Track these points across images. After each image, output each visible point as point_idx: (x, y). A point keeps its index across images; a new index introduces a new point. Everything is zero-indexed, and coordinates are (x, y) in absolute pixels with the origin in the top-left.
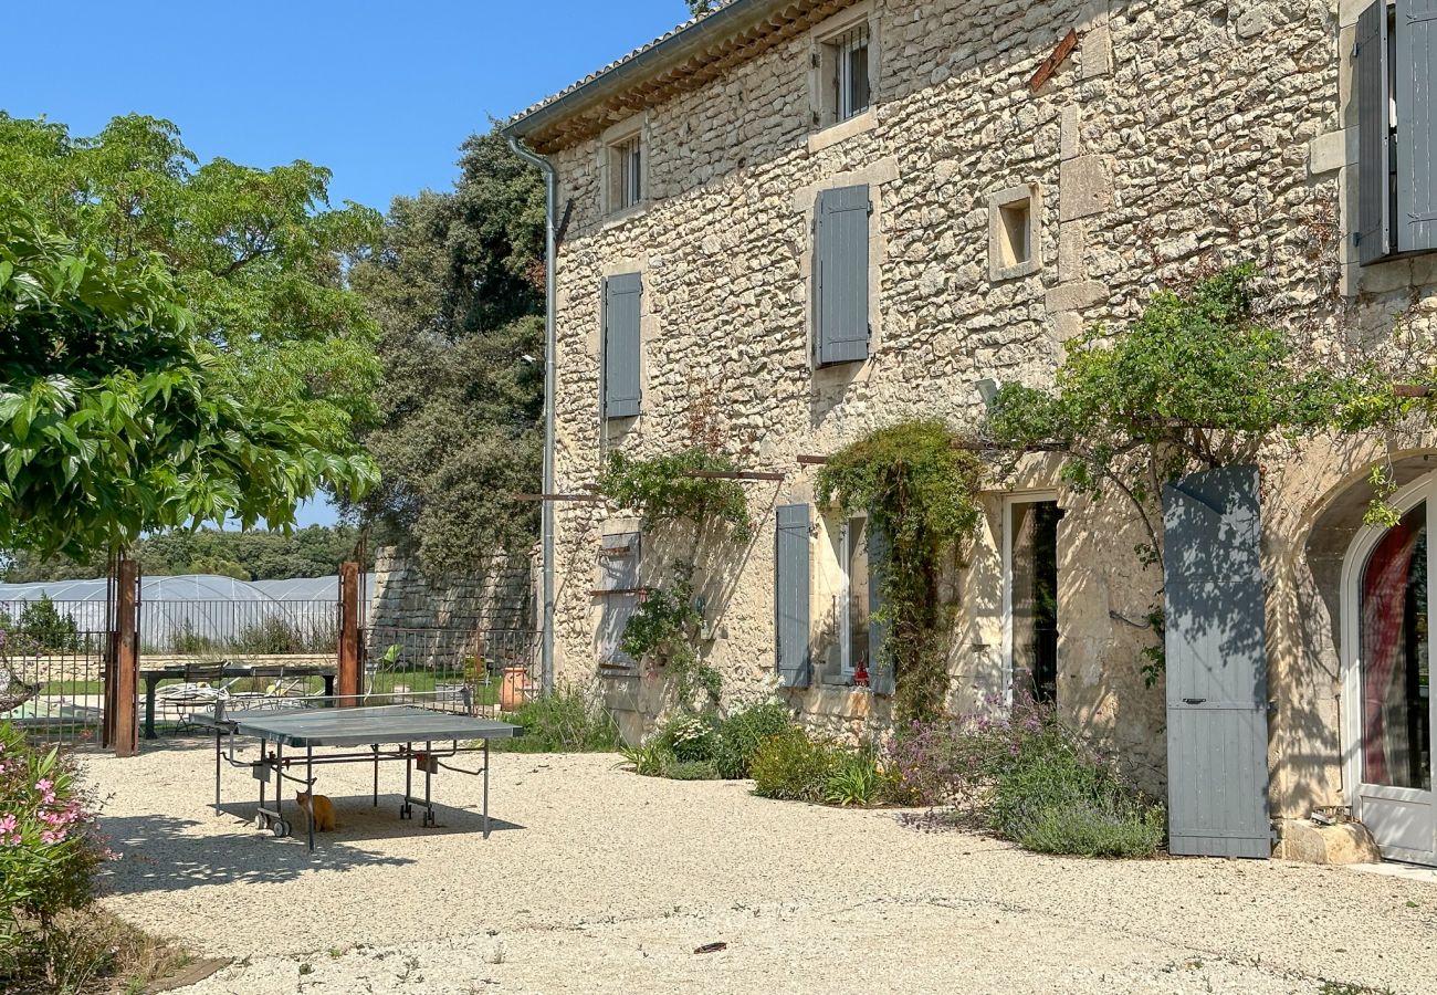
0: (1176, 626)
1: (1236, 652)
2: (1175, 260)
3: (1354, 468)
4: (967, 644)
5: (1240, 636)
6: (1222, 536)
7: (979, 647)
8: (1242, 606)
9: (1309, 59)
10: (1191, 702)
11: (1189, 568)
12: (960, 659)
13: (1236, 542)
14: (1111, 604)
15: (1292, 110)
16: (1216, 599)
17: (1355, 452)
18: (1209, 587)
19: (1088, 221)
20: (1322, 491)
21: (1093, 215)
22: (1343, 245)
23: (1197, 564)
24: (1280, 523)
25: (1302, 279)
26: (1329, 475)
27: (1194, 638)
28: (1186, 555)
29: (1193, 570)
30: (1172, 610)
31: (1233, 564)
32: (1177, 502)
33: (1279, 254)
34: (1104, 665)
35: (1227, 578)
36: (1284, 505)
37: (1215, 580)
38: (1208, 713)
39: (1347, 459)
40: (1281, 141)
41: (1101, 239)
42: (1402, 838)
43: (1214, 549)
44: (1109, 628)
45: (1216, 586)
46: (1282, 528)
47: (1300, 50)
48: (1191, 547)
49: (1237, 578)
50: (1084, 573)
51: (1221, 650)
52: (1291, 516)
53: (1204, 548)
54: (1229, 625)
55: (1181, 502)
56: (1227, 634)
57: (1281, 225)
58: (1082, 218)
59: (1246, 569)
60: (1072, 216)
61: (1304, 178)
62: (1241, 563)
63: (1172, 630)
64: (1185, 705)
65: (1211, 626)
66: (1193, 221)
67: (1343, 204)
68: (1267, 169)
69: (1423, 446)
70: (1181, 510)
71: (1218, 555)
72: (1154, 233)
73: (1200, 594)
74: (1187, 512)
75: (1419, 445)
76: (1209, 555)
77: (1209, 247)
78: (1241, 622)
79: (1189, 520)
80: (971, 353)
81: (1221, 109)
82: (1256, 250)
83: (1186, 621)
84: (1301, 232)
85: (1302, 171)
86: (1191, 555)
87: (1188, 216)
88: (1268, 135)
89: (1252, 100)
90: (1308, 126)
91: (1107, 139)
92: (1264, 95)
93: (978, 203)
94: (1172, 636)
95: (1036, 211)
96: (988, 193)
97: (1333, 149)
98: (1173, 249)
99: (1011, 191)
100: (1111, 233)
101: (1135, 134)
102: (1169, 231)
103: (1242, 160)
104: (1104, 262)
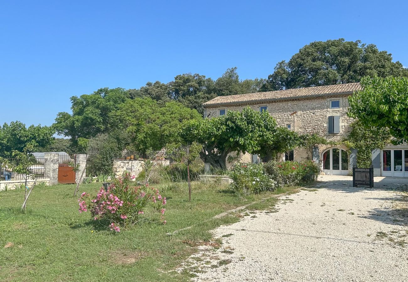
14: (301, 157)
18: (316, 155)
21: (299, 126)
22: (327, 132)
33: (320, 132)
36: (320, 150)
41: (299, 128)
44: (301, 159)
47: (322, 118)
50: (297, 154)
57: (320, 130)
58: (297, 126)
62: (318, 153)
65: (316, 158)
67: (327, 129)
68: (319, 125)
74: (315, 150)
76: (316, 153)
77: (312, 130)
78: (318, 157)
81: (314, 120)
82: (318, 131)
83: (314, 157)
84: (322, 130)
85: (322, 126)
86: (314, 153)
87: (310, 128)
88: (319, 123)
89: (317, 120)
90: (323, 123)
91: (300, 121)
92: (318, 120)
93: (283, 123)
94: (314, 159)
95: (291, 125)
96: (285, 123)
97: (325, 125)
98: (308, 130)
99: (288, 123)
100: (301, 128)
101: (304, 121)
102: (308, 129)
103: (316, 124)
104: (300, 130)
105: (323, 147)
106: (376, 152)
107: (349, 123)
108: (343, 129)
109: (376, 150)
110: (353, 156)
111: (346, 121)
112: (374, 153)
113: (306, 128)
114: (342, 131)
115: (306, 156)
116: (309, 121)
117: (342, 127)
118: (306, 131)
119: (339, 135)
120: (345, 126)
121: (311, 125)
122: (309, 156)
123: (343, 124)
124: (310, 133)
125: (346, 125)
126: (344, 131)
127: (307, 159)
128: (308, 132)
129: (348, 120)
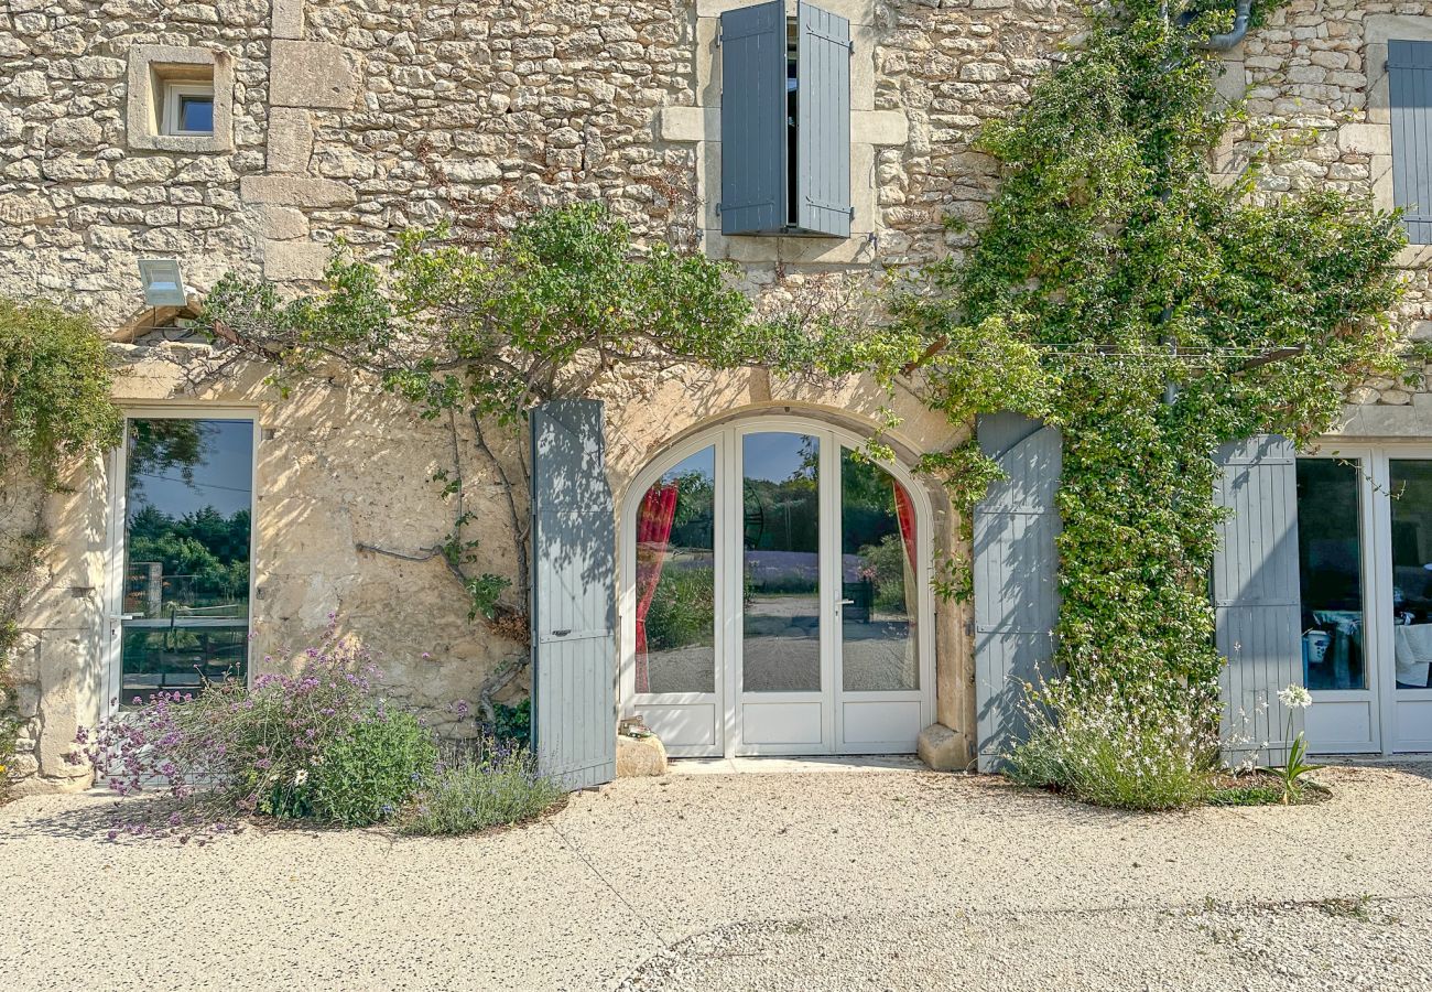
0: (547, 555)
1: (594, 579)
2: (465, 182)
3: (711, 413)
4: (62, 586)
5: (597, 565)
6: (584, 466)
7: (81, 591)
8: (598, 534)
9: (653, 32)
10: (558, 634)
11: (558, 496)
12: (42, 608)
13: (595, 472)
14: (355, 535)
15: (635, 74)
16: (579, 528)
17: (713, 399)
18: (574, 515)
19: (320, 114)
20: (673, 431)
21: (330, 109)
22: (701, 211)
23: (565, 492)
24: (619, 458)
25: (644, 235)
26: (683, 416)
27: (561, 566)
28: (556, 482)
29: (561, 497)
30: (544, 539)
31: (592, 494)
32: (548, 428)
33: (617, 205)
34: (341, 602)
35: (588, 506)
36: (624, 441)
37: (580, 508)
38: (571, 644)
39: (704, 402)
40: (617, 98)
41: (342, 137)
42: (677, 737)
43: (578, 477)
44: (353, 562)
45: (580, 515)
46: (621, 462)
47: (643, 22)
48: (559, 474)
49: (595, 508)
50: (308, 502)
51: (583, 578)
52: (632, 452)
53: (570, 476)
54: (589, 553)
55: (552, 429)
56: (587, 561)
57: (617, 178)
58: (310, 108)
59: (602, 499)
60: (294, 101)
61: (649, 140)
62: (598, 493)
63: (544, 559)
64: (555, 637)
65: (574, 554)
66: (493, 149)
67: (701, 173)
68: (601, 120)
69: (798, 398)
70: (552, 436)
71: (581, 484)
72: (432, 148)
73: (566, 522)
74: (557, 439)
75: (794, 397)
76: (574, 484)
77: (515, 180)
78: (598, 550)
79: (558, 447)
80: (83, 227)
81: (536, 48)
82: (584, 195)
83: (555, 550)
84: (646, 190)
85: (647, 134)
86: (559, 483)
87: (486, 142)
88: (603, 89)
89: (580, 50)
90: (654, 94)
91: (355, 34)
92: (593, 50)
93: (100, 50)
94: (544, 566)
95: (226, 82)
96: (126, 42)
97: (689, 123)
98: (463, 170)
99: (178, 50)
100: (360, 135)
101: (403, 40)
102: (454, 150)
103: (567, 103)
104: (351, 163)
105: (656, 412)
106: (1253, 471)
107: (958, 119)
108: (892, 193)
109: (1262, 452)
110: (1017, 528)
111: (917, 88)
112: (1237, 485)
113: (435, 137)
114: (876, 216)
115: (435, 523)
116: (475, 54)
117: (879, 161)
118: (437, 178)
119: (840, 266)
120: (907, 150)
121: (500, 100)
122: (472, 531)
123: (893, 128)
124: (493, 208)
125: (925, 136)
126: (898, 213)
127: (438, 565)
128: (456, 192)
129: (945, 87)
